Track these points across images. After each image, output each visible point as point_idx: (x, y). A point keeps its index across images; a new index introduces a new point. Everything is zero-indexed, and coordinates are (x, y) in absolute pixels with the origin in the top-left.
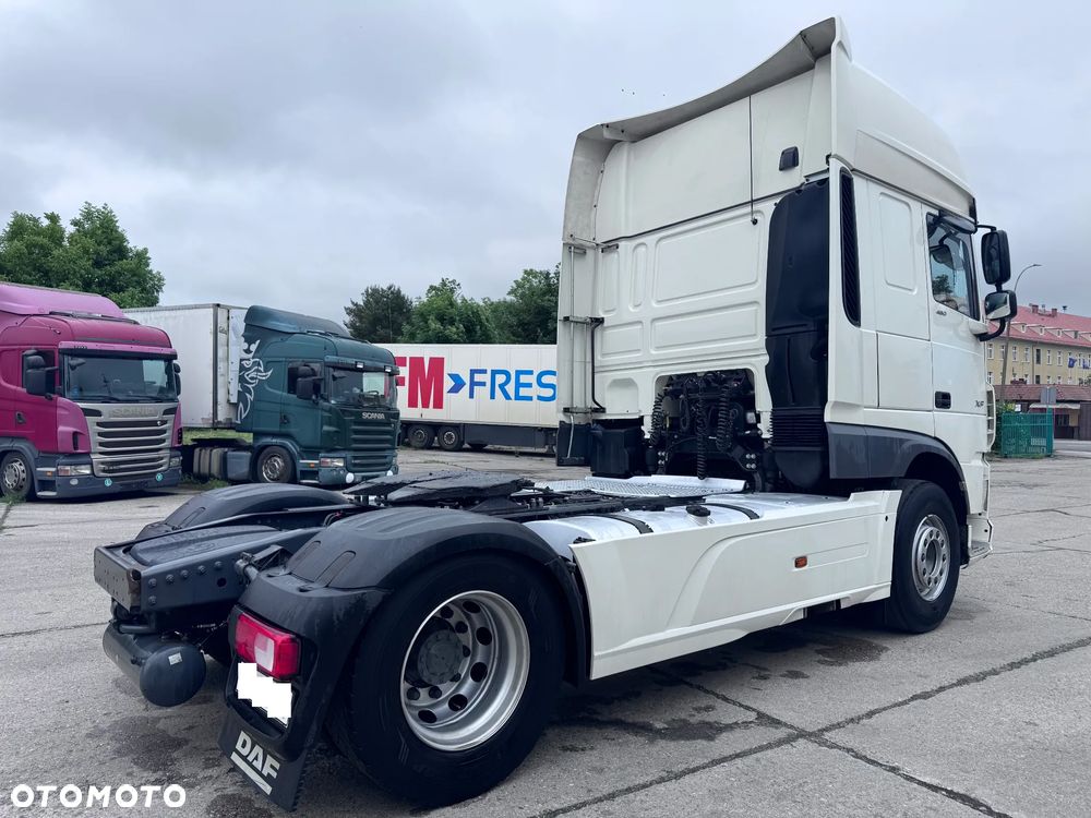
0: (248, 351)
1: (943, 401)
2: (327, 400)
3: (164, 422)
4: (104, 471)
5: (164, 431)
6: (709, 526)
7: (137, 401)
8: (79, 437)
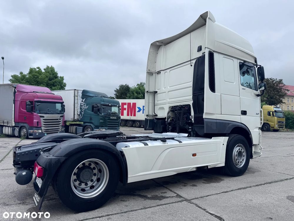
0: (82, 101)
1: (244, 113)
2: (101, 114)
3: (60, 119)
4: (45, 131)
5: (60, 122)
6: (166, 144)
7: (53, 114)
8: (39, 123)
